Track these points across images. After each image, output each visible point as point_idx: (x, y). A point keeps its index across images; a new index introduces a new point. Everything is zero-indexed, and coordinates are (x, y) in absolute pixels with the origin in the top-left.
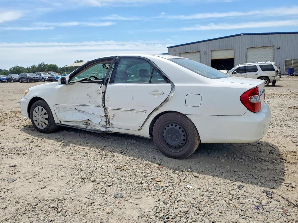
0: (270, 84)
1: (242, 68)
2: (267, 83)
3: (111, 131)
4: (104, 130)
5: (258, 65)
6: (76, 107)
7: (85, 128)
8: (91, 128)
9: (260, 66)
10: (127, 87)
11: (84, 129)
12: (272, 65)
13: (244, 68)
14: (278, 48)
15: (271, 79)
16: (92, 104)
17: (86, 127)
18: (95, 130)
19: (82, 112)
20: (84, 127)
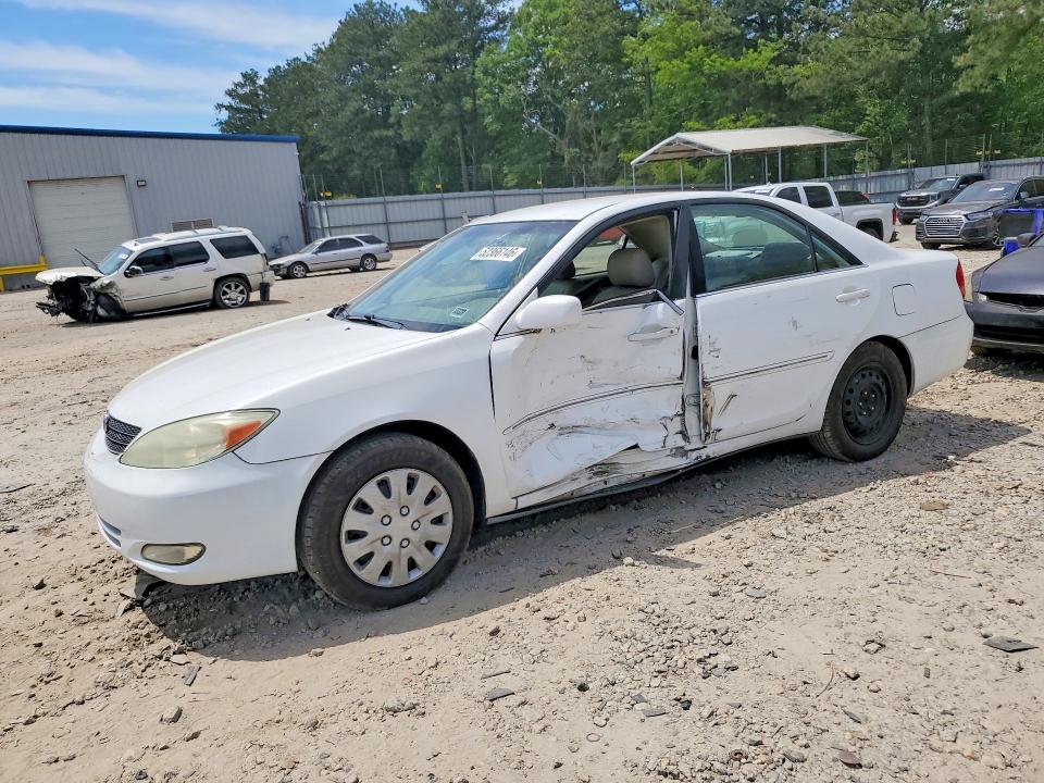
0: (255, 296)
1: (153, 254)
2: (245, 296)
3: (708, 458)
4: (679, 463)
5: (204, 236)
6: (551, 418)
7: (602, 486)
8: (624, 480)
9: (212, 241)
10: (768, 295)
11: (601, 491)
12: (245, 237)
13: (161, 253)
14: (140, 183)
15: (254, 280)
16: (602, 390)
17: (606, 483)
18: (644, 478)
19: (573, 429)
20: (596, 485)
